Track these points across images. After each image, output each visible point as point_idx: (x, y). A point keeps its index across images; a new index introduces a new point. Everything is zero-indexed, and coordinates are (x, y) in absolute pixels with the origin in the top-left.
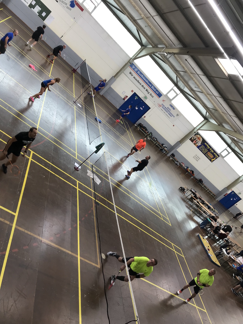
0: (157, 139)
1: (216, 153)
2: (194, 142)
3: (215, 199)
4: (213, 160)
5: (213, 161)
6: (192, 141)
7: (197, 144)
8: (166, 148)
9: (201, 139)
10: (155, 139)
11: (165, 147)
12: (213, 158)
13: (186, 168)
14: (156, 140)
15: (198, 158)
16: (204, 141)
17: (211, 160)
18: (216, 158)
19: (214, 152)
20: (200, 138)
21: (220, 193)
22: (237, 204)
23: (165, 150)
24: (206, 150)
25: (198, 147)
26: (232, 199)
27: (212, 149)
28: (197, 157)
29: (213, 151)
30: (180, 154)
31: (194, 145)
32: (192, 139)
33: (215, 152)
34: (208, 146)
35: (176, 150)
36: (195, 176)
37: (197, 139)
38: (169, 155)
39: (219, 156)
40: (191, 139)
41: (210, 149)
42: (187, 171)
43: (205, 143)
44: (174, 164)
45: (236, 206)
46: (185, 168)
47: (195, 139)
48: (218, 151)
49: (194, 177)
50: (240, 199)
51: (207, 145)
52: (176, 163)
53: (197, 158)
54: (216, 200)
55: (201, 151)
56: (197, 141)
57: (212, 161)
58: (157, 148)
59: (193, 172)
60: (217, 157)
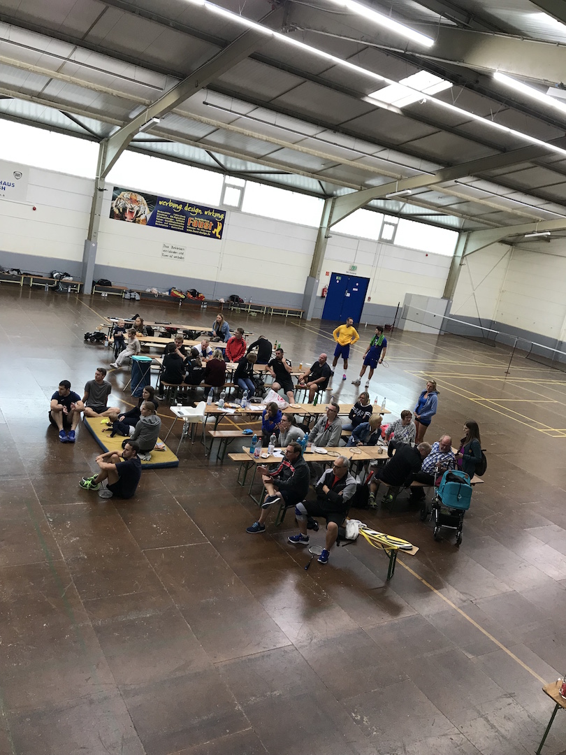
0: (18, 271)
1: (211, 210)
2: (128, 216)
3: (304, 319)
4: (217, 231)
5: (221, 233)
6: (121, 217)
7: (142, 217)
8: (68, 275)
9: (140, 198)
10: (11, 273)
11: (61, 277)
12: (215, 227)
13: (167, 293)
14: (16, 273)
15: (176, 251)
16: (152, 200)
17: (213, 236)
18: (223, 222)
19: (203, 212)
20: (134, 197)
21: (306, 297)
22: (369, 298)
23: (67, 284)
24: (181, 219)
25: (152, 222)
26: (348, 295)
27: (191, 205)
28: (173, 250)
29: (197, 211)
30: (123, 269)
31: (136, 224)
32: (117, 212)
33: (204, 209)
34: (175, 206)
35: (96, 265)
36: (208, 297)
37: (129, 206)
38: (88, 289)
39: (223, 212)
40: (113, 215)
41: (186, 209)
42: (176, 299)
43: (160, 203)
44: (127, 302)
45: (371, 302)
46: (166, 296)
47: (125, 209)
48: (214, 202)
49: (209, 303)
50: (365, 282)
51: (171, 204)
52: (127, 296)
53: (176, 253)
54: (309, 319)
55: (169, 228)
56: (132, 209)
57: (219, 237)
58: (39, 292)
59: (194, 293)
60: (222, 217)
